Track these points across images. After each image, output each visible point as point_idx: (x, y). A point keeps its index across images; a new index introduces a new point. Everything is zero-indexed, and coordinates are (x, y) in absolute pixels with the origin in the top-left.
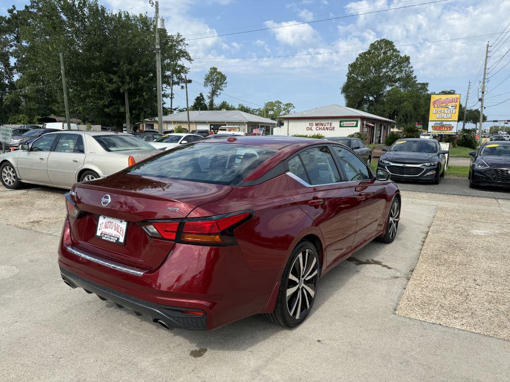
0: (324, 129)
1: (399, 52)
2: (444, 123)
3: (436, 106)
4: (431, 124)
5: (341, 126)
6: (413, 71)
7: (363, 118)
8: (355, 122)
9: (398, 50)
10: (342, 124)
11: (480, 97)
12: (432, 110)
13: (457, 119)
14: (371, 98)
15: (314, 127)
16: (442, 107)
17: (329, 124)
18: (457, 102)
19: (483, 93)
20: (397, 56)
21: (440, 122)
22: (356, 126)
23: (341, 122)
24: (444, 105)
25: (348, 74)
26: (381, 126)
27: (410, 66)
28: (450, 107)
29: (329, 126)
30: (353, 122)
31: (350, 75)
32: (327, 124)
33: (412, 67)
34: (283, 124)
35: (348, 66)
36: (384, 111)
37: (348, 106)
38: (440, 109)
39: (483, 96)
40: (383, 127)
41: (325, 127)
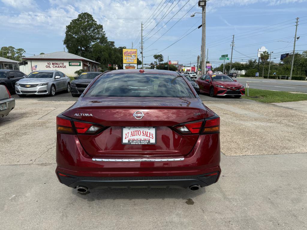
0: (58, 67)
1: (96, 22)
2: (131, 65)
3: (126, 55)
4: (124, 65)
5: (70, 65)
6: (105, 34)
7: (83, 61)
8: (79, 63)
9: (95, 20)
10: (70, 64)
11: (141, 51)
12: (124, 57)
13: (136, 63)
14: (83, 49)
15: (51, 66)
16: (129, 56)
17: (62, 64)
18: (135, 53)
19: (142, 49)
20: (96, 24)
21: (128, 64)
22: (80, 65)
23: (69, 63)
24: (130, 55)
25: (66, 32)
26: (93, 66)
27: (103, 31)
28: (133, 56)
29: (62, 65)
30: (78, 63)
31: (68, 33)
32: (60, 64)
33: (104, 32)
34: (27, 63)
35: (66, 27)
36: (92, 57)
37: (69, 52)
38: (128, 57)
39: (142, 51)
40: (94, 66)
41: (59, 66)
